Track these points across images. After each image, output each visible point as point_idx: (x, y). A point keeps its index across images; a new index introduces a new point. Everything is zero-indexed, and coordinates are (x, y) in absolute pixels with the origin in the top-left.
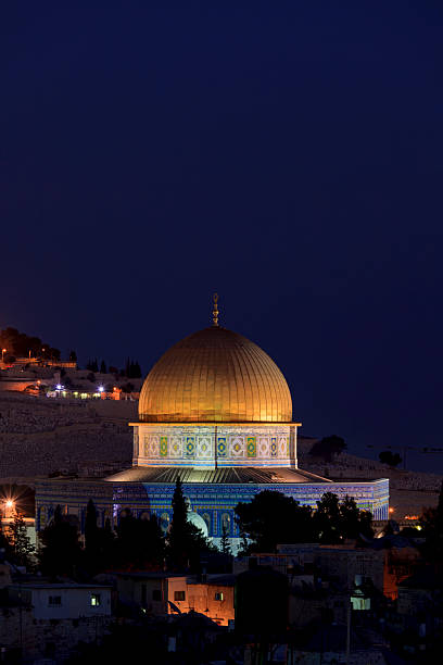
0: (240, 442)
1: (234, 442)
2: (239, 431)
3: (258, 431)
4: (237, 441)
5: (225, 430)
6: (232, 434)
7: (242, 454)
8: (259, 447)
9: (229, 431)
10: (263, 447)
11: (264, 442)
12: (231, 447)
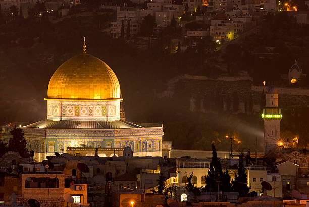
0: (72, 109)
1: (69, 109)
2: (71, 103)
3: (80, 103)
4: (70, 108)
5: (65, 103)
6: (68, 105)
7: (72, 114)
8: (81, 111)
9: (67, 103)
10: (84, 111)
11: (84, 108)
12: (68, 110)
